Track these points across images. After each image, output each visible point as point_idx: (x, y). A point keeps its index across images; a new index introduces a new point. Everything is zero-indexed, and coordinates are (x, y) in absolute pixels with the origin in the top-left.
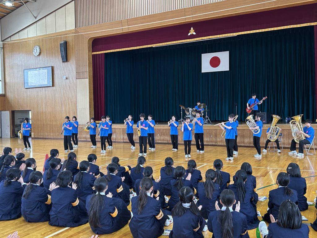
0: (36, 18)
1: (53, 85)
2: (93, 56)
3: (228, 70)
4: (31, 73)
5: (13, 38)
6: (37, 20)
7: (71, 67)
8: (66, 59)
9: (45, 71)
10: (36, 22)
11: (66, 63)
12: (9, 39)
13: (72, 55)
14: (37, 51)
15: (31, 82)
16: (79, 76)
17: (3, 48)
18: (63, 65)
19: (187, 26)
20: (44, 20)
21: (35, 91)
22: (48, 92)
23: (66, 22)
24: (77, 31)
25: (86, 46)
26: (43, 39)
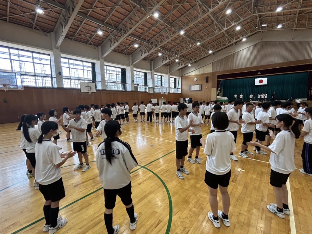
0: (196, 68)
1: (202, 90)
2: (218, 81)
3: (266, 84)
4: (192, 86)
5: (186, 75)
7: (210, 84)
8: (207, 81)
9: (199, 86)
10: (195, 70)
11: (207, 83)
12: (184, 76)
13: (210, 81)
14: (195, 79)
15: (192, 89)
16: (213, 87)
17: (181, 78)
18: (206, 84)
19: (258, 72)
20: (199, 69)
21: (194, 92)
22: (199, 92)
23: (209, 69)
24: (213, 73)
25: (216, 77)
26: (198, 75)
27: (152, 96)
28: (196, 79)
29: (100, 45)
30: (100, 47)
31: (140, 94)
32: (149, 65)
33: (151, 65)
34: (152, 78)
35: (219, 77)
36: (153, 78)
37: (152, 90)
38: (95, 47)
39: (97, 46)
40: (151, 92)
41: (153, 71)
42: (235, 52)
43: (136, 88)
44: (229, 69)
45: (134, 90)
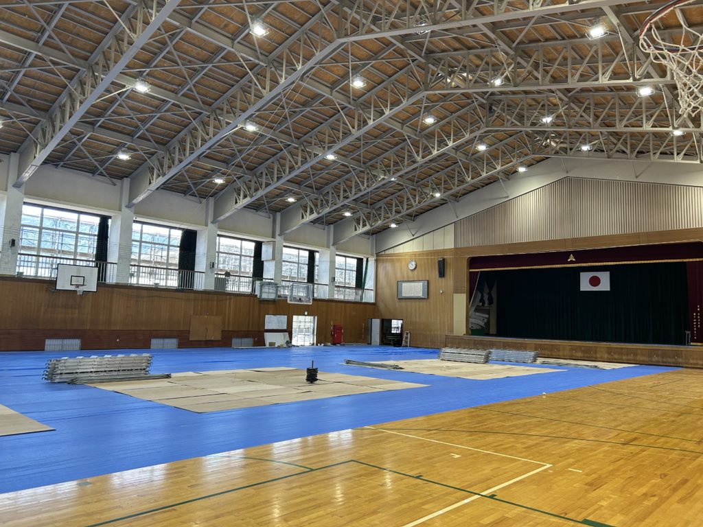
0: (413, 235)
1: (428, 298)
2: (471, 273)
3: (609, 289)
4: (404, 285)
5: (388, 252)
6: (415, 237)
7: (449, 281)
8: (442, 274)
9: (421, 284)
10: (413, 239)
11: (443, 279)
12: (383, 253)
13: (450, 272)
14: (412, 266)
15: (405, 294)
16: (457, 291)
17: (377, 261)
18: (440, 279)
19: (567, 254)
20: (422, 237)
21: (409, 303)
22: (423, 304)
23: (445, 241)
24: (456, 250)
25: (465, 264)
26: (419, 255)
27: (271, 306)
28: (414, 263)
29: (127, 177)
30: (127, 181)
31: (230, 299)
32: (269, 222)
33: (274, 222)
34: (273, 259)
35: (473, 262)
36: (277, 257)
37: (271, 291)
38: (112, 182)
39: (121, 178)
40: (265, 296)
41: (278, 239)
42: (508, 197)
43: (221, 283)
44: (498, 243)
45: (212, 288)
